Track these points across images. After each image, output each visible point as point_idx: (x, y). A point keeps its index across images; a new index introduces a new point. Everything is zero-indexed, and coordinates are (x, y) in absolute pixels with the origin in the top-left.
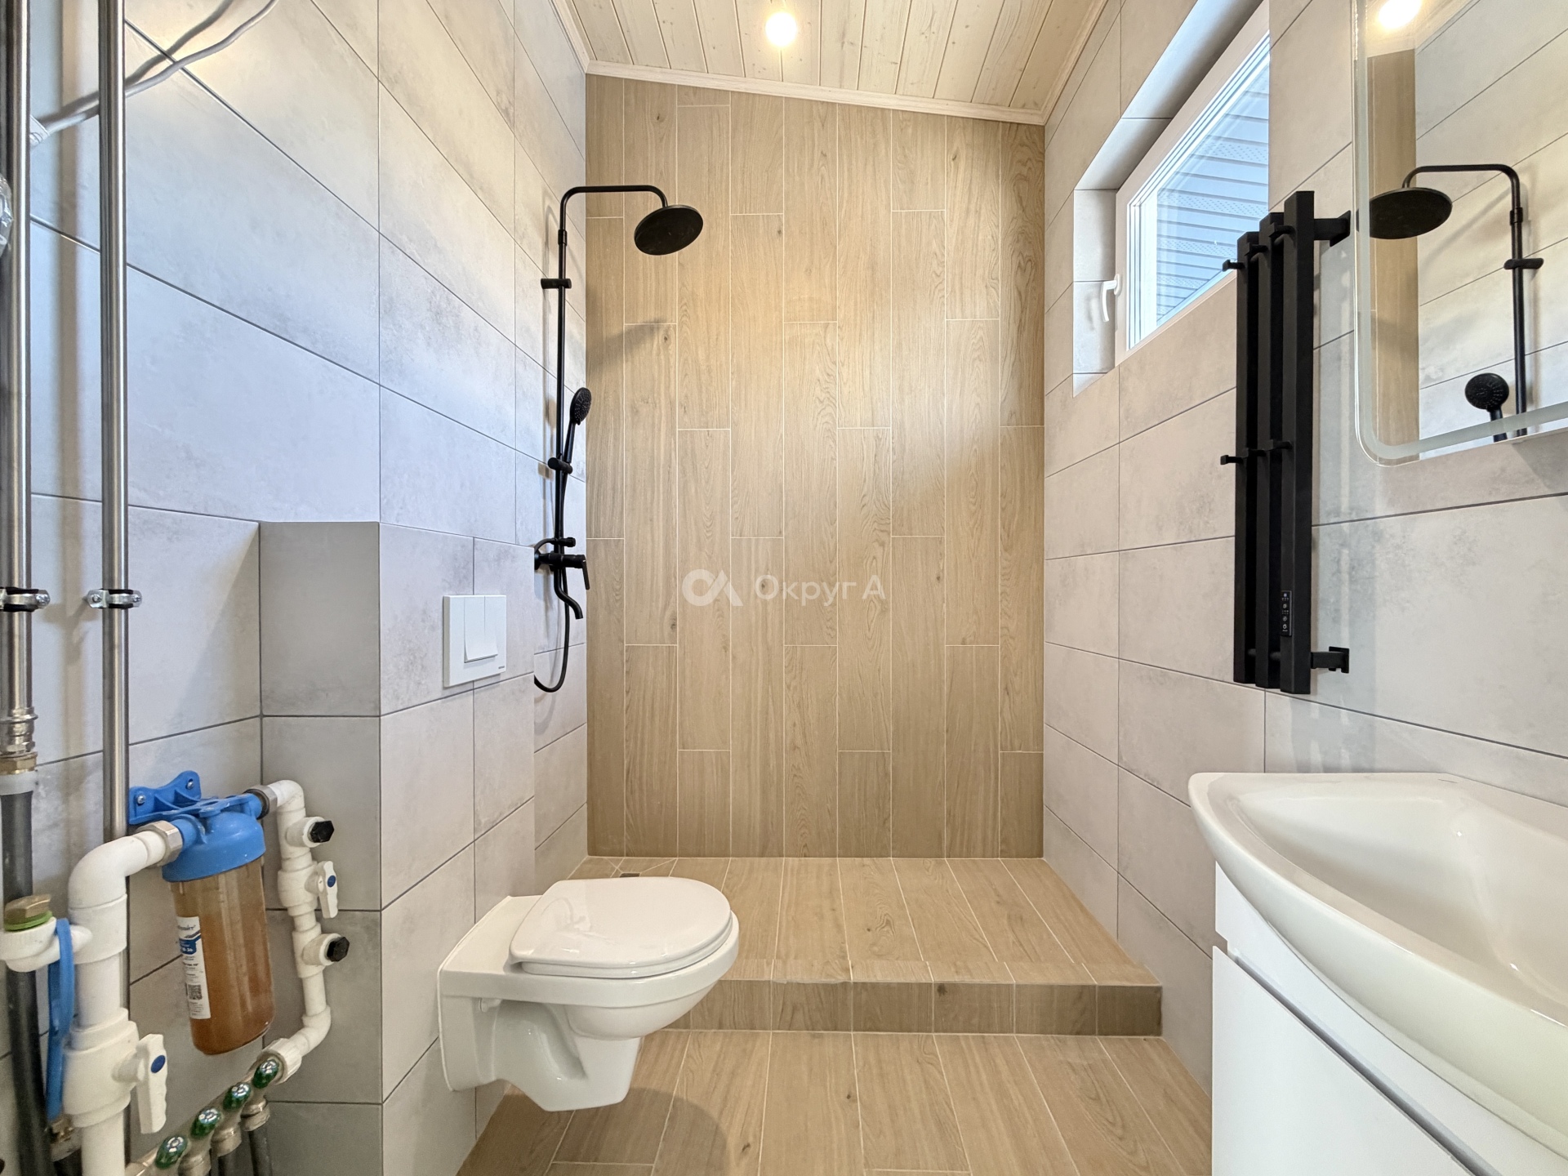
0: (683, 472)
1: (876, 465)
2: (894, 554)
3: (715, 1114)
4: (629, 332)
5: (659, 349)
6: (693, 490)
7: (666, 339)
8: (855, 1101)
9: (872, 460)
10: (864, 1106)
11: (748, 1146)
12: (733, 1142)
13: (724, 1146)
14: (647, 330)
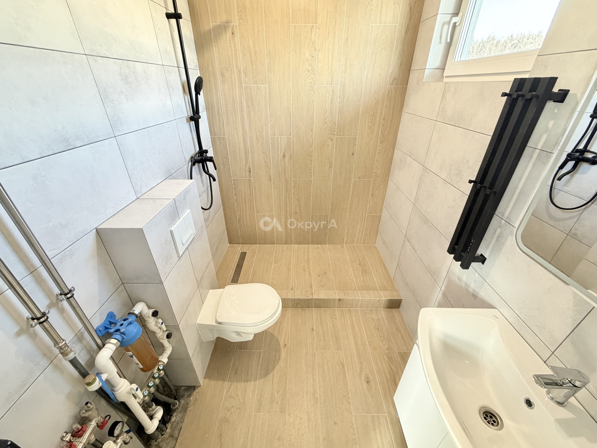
0: (248, 106)
1: (332, 104)
2: (336, 144)
3: (276, 335)
4: (214, 29)
5: (230, 40)
6: (253, 115)
7: (233, 33)
8: (314, 331)
9: (330, 101)
10: (316, 333)
11: (286, 345)
12: (282, 344)
13: (279, 345)
14: (223, 28)
